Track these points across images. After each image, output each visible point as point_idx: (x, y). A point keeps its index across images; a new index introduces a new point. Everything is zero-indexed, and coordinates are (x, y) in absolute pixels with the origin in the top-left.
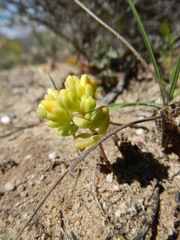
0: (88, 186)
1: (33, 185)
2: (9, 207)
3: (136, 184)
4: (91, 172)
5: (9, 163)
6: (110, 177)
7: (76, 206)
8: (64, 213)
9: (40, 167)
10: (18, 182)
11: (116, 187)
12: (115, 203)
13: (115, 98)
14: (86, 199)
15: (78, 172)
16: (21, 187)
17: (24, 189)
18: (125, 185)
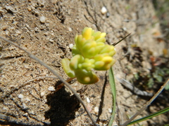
0: (45, 73)
1: (46, 35)
2: (25, 20)
3: (47, 108)
5: (63, 17)
7: (27, 66)
8: (20, 58)
9: (61, 39)
10: (47, 25)
12: (30, 94)
13: (128, 89)
14: (33, 73)
15: (57, 65)
16: (44, 27)
17: (42, 30)
18: (46, 100)
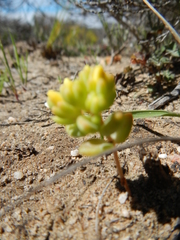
0: (94, 199)
1: (42, 180)
3: (152, 215)
4: (105, 184)
6: (123, 197)
7: (72, 221)
8: (55, 224)
9: (57, 162)
11: (125, 212)
12: (118, 232)
13: (166, 104)
14: (86, 215)
15: (92, 179)
16: (29, 179)
17: (32, 182)
18: (138, 212)
